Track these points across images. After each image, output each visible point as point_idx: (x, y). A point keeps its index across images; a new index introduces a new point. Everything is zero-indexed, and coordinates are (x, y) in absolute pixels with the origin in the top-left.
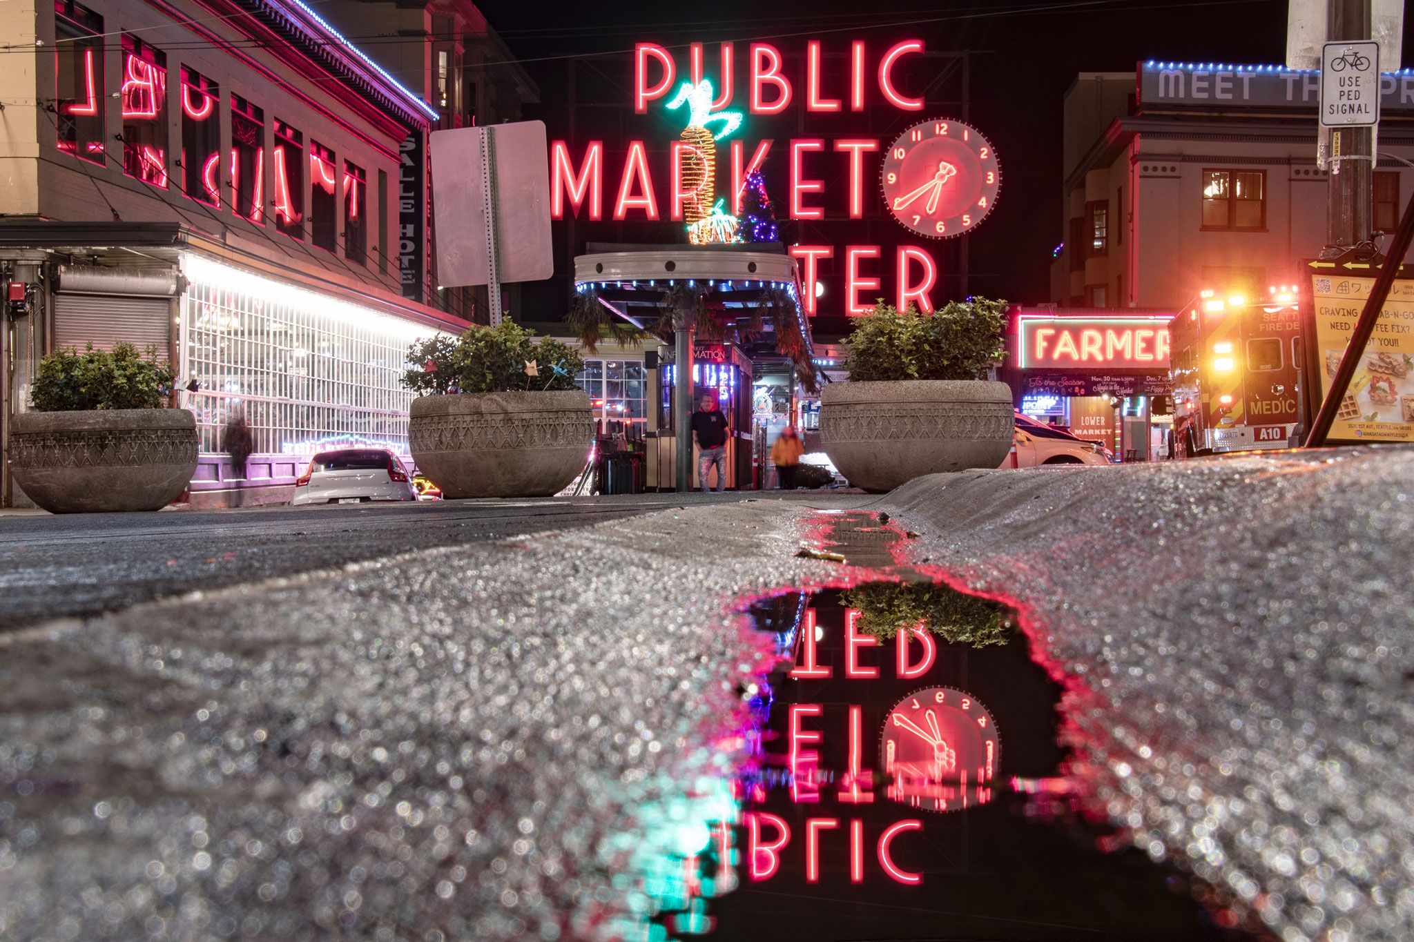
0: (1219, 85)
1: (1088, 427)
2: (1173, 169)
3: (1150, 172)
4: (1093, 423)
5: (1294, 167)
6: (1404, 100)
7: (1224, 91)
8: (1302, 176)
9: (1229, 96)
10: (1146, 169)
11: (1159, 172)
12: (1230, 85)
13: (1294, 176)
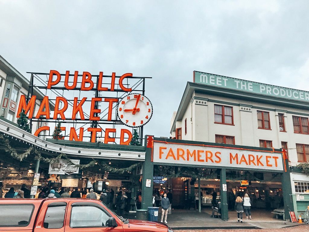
0: (218, 81)
1: (177, 188)
2: (205, 103)
3: (198, 103)
4: (178, 187)
5: (241, 107)
6: (267, 93)
7: (219, 83)
8: (243, 110)
9: (221, 85)
10: (197, 102)
11: (201, 103)
12: (221, 81)
13: (241, 110)
